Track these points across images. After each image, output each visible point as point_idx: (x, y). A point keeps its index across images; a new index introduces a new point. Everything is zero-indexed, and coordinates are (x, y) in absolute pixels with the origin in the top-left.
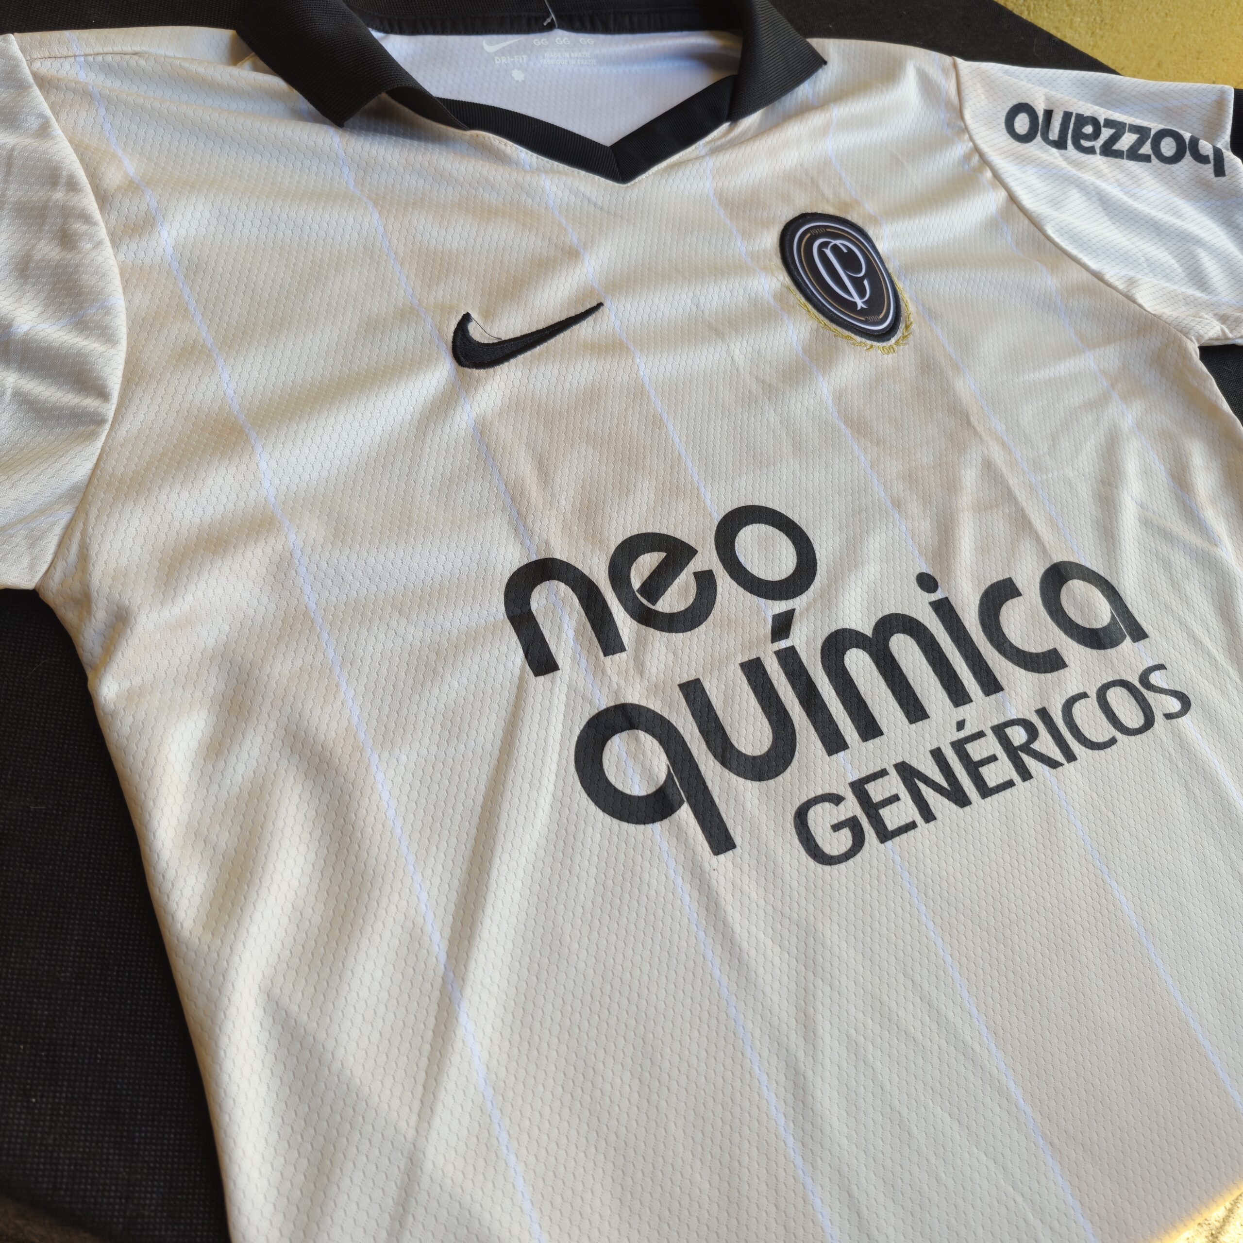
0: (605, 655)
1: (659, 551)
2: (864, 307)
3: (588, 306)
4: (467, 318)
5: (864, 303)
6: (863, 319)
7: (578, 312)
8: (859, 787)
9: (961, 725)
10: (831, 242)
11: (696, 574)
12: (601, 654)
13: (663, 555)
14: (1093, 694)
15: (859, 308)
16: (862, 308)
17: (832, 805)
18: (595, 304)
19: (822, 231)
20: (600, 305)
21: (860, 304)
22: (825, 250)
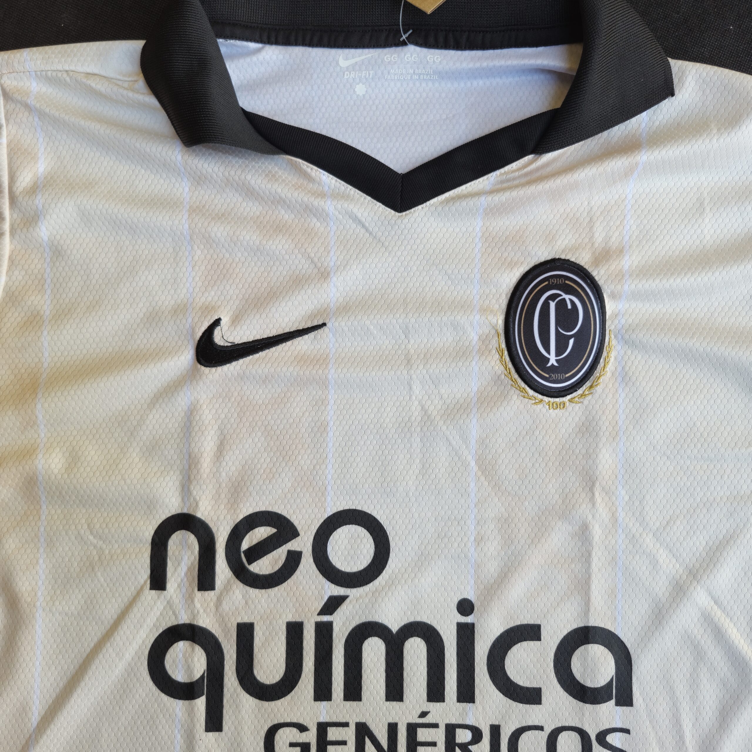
0: (199, 590)
1: (273, 527)
2: (556, 364)
3: (315, 323)
4: (217, 322)
5: (557, 361)
6: (547, 376)
7: (306, 327)
8: (322, 728)
9: (424, 714)
10: (562, 296)
11: (289, 552)
12: (196, 589)
13: (274, 530)
14: (548, 730)
15: (549, 364)
16: (553, 364)
17: (298, 731)
18: (320, 323)
19: (560, 281)
20: (324, 324)
21: (553, 360)
22: (551, 302)
